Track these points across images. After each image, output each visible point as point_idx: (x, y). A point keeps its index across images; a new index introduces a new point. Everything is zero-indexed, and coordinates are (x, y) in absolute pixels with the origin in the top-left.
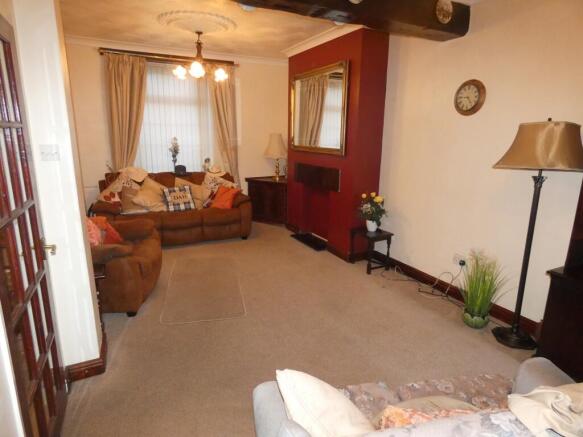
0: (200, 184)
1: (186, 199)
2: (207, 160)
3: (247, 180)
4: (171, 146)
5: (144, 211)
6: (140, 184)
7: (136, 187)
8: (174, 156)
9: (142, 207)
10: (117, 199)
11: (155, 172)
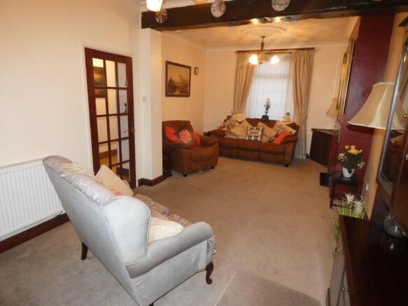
0: (272, 128)
1: (257, 134)
2: (288, 114)
3: (313, 130)
4: (266, 104)
5: (235, 137)
6: (240, 123)
7: (237, 124)
8: (267, 109)
9: (234, 135)
10: (225, 129)
11: (251, 118)
